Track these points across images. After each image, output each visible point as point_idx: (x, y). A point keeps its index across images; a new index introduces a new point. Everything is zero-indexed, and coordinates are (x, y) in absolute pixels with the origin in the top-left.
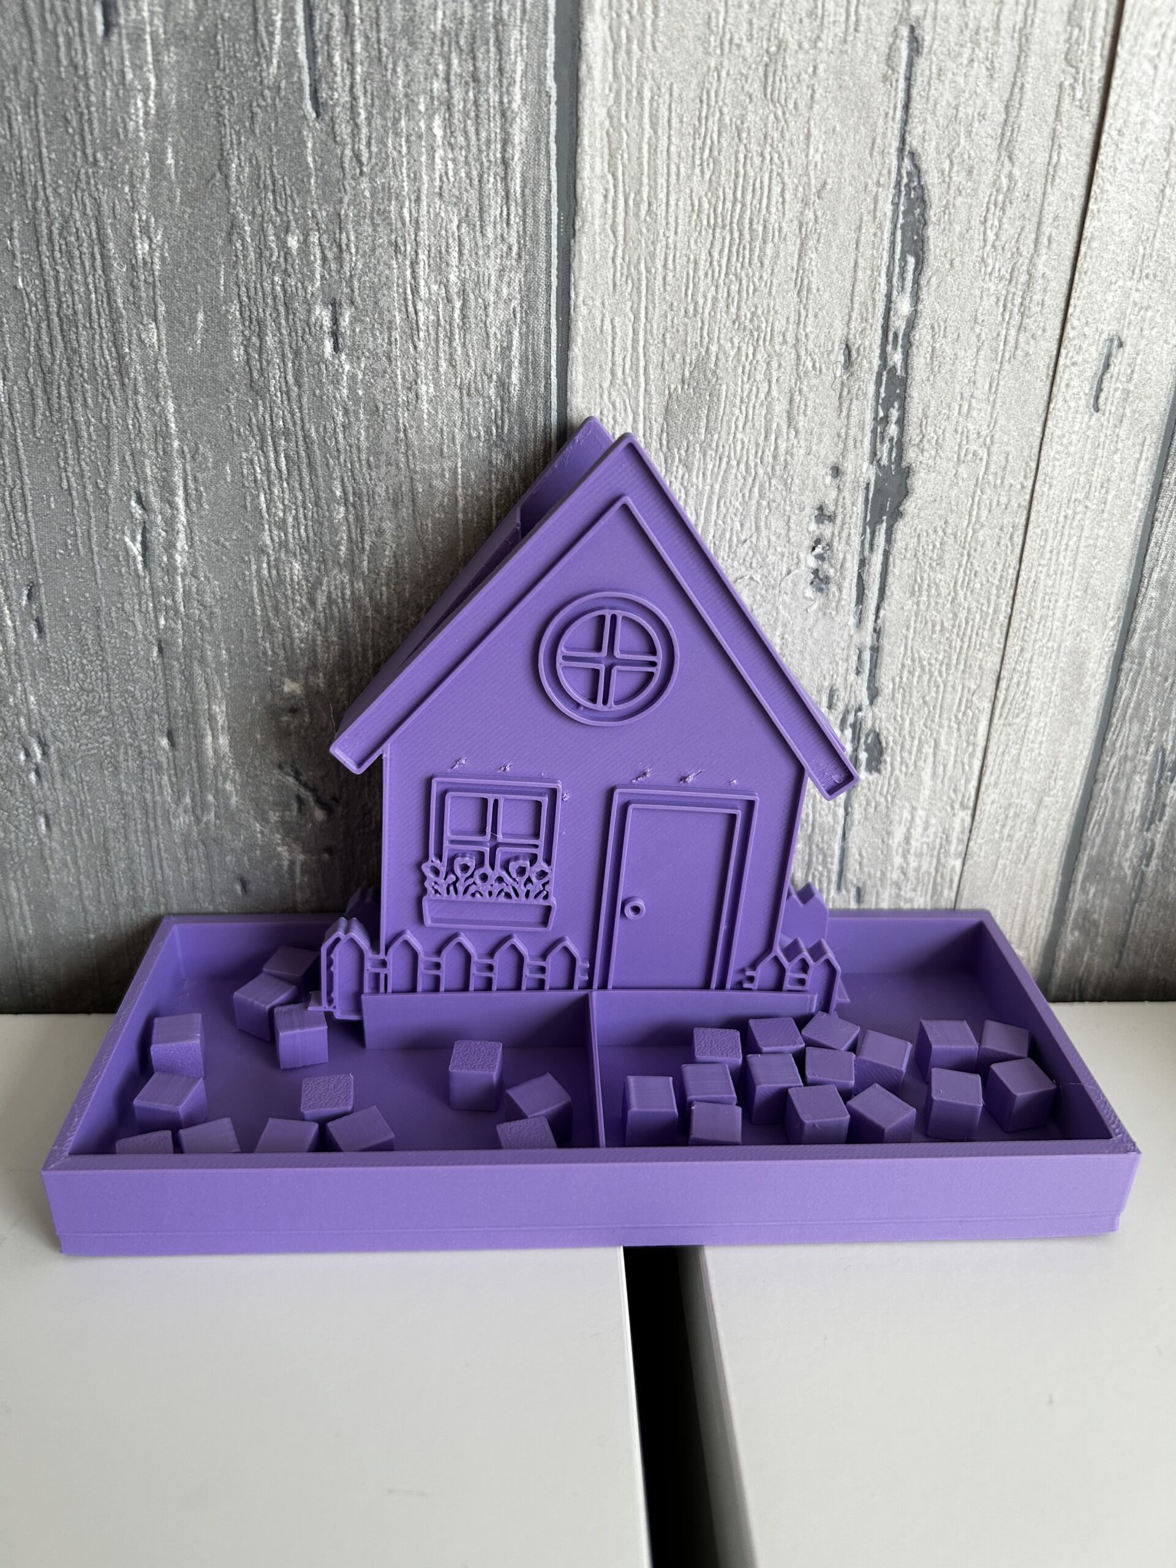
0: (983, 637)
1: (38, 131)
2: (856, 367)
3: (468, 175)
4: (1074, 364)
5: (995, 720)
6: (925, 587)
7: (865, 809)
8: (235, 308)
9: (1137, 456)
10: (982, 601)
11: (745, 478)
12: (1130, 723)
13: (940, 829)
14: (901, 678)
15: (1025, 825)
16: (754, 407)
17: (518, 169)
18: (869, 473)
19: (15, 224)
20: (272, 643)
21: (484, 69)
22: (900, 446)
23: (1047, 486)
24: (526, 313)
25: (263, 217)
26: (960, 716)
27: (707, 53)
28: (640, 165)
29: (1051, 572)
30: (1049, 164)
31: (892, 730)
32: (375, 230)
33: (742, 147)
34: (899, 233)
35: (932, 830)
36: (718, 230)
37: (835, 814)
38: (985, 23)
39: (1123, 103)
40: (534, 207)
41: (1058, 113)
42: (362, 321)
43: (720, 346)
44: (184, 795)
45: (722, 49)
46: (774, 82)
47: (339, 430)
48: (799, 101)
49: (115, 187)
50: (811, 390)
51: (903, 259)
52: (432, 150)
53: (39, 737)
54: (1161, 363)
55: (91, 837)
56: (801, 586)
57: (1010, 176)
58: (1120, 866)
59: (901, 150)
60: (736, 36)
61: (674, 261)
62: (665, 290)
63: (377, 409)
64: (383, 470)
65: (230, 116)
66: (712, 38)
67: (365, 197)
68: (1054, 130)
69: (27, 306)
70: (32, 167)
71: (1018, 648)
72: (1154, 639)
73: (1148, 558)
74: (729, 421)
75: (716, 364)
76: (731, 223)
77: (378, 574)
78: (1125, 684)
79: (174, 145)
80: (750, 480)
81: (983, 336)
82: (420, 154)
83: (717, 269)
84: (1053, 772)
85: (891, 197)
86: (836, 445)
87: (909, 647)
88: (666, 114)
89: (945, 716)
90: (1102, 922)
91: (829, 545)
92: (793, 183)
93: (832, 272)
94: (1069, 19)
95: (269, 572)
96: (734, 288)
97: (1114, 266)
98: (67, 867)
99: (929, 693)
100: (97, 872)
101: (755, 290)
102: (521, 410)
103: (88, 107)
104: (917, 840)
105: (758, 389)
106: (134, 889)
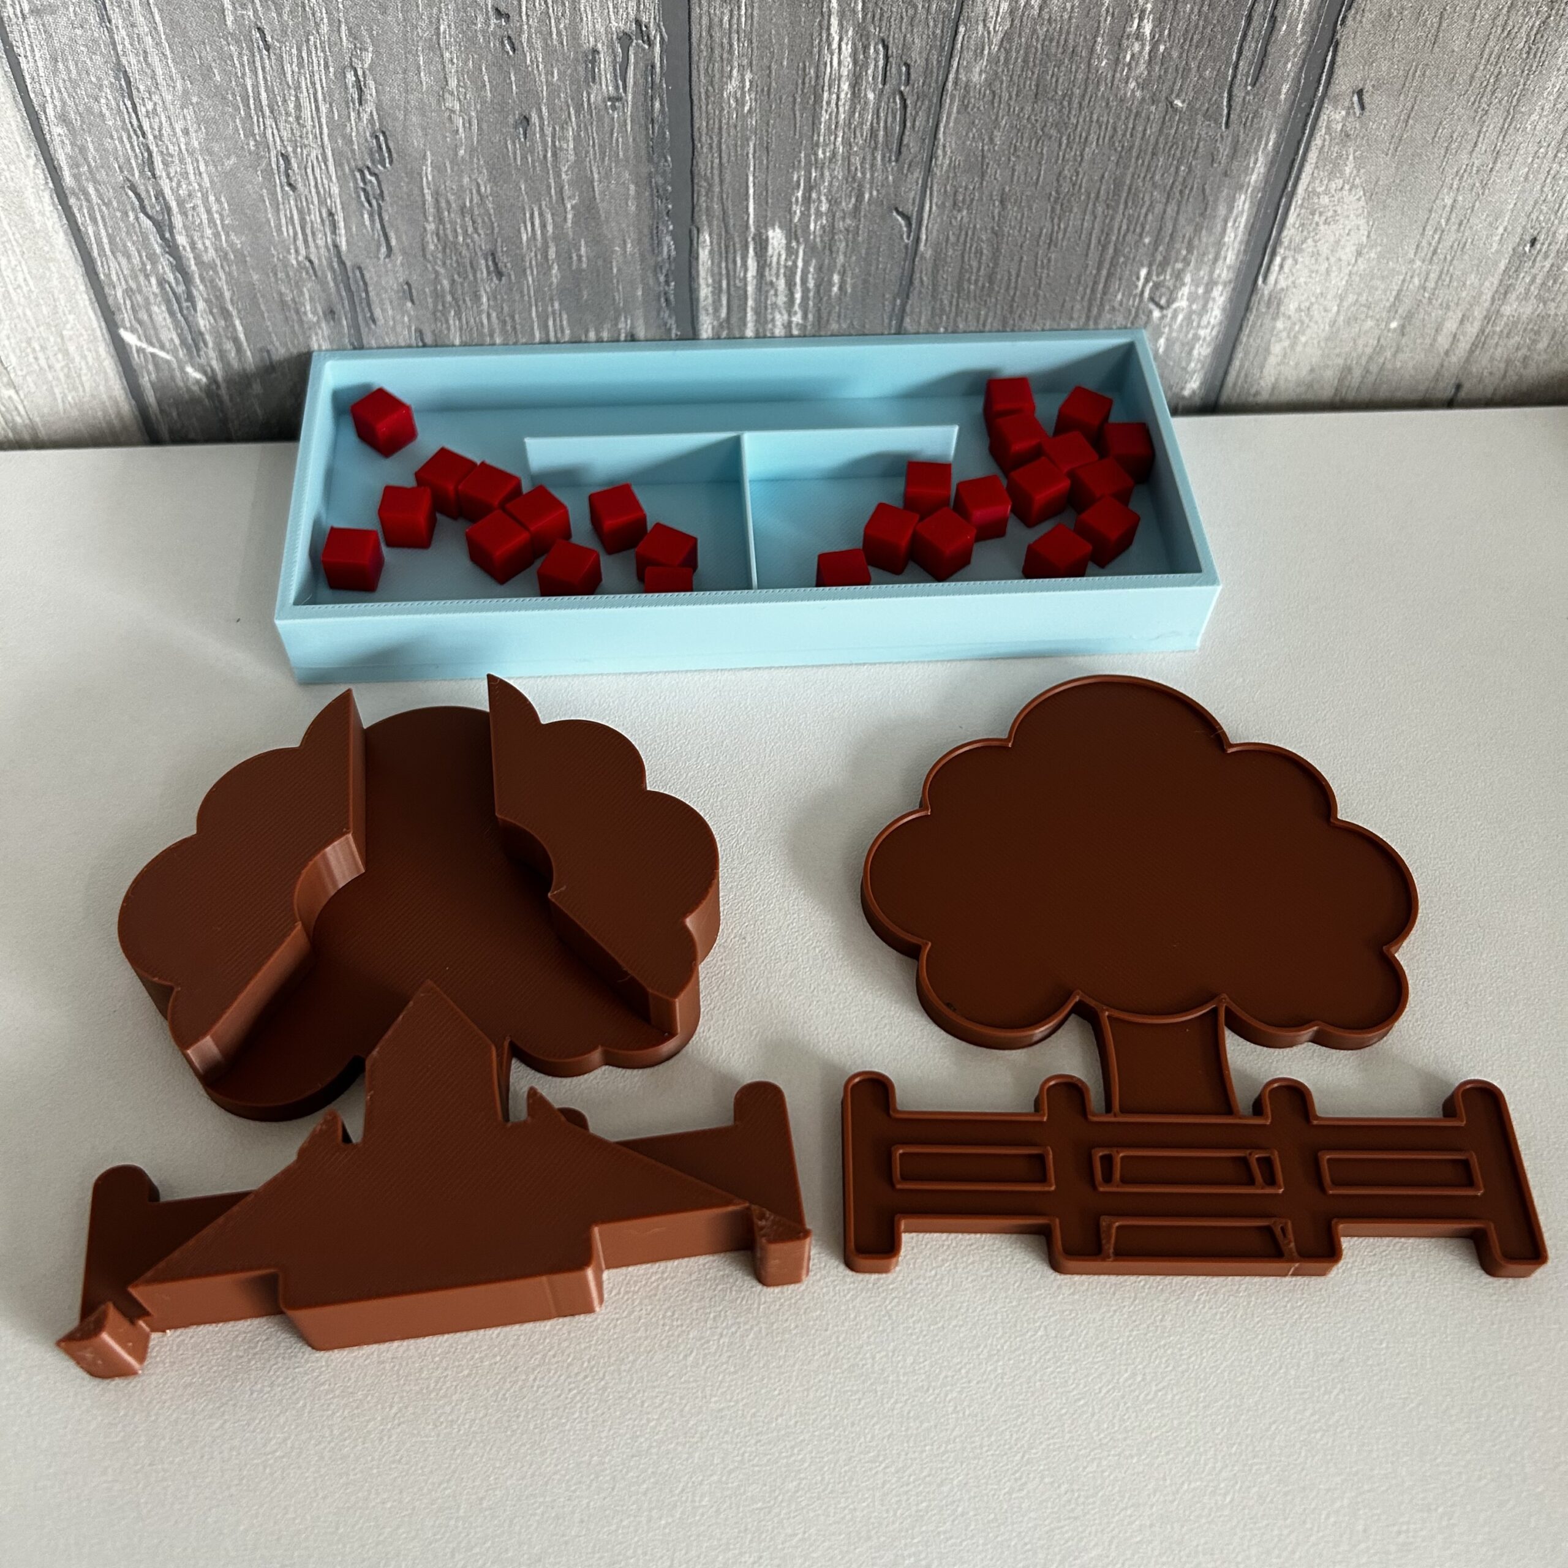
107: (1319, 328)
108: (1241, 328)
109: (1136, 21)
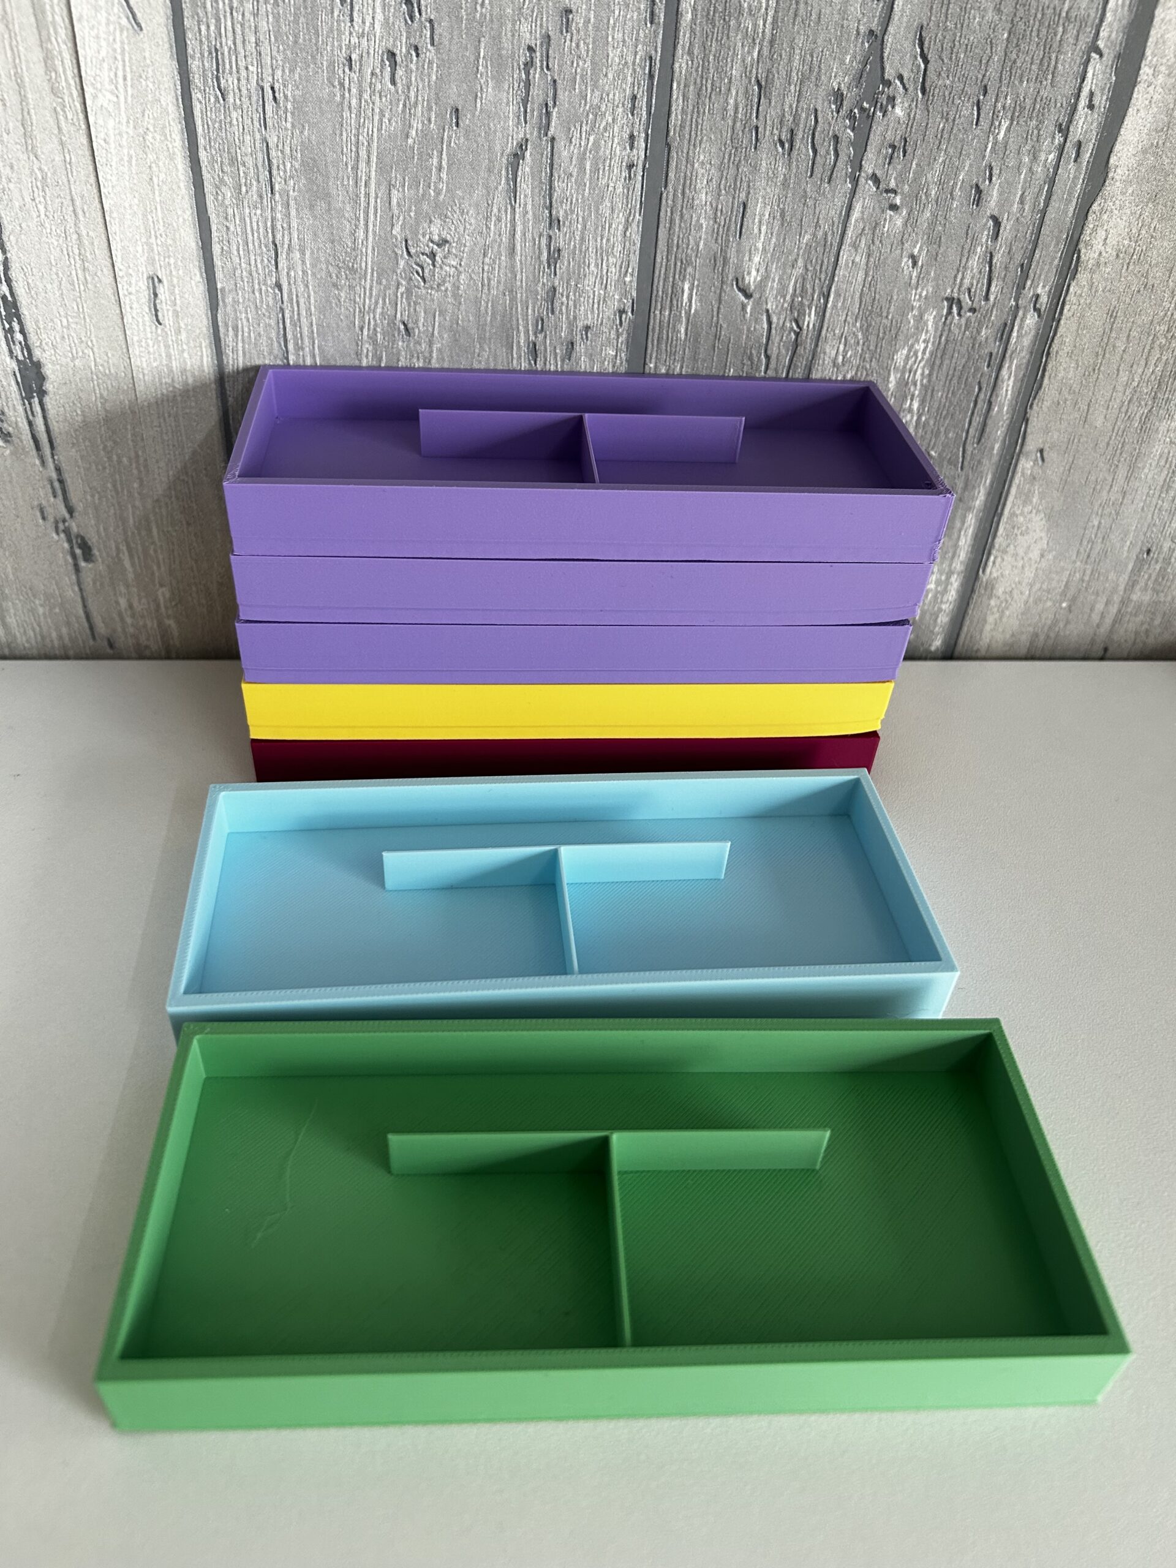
4: (130, 294)
9: (199, 353)
18: (11, 365)
22: (27, 347)
31: (92, 535)
41: (59, 128)
68: (61, 139)
73: (231, 422)
94: (46, 66)
97: (134, 228)
107: (1017, 606)
108: (968, 604)
109: (909, 401)
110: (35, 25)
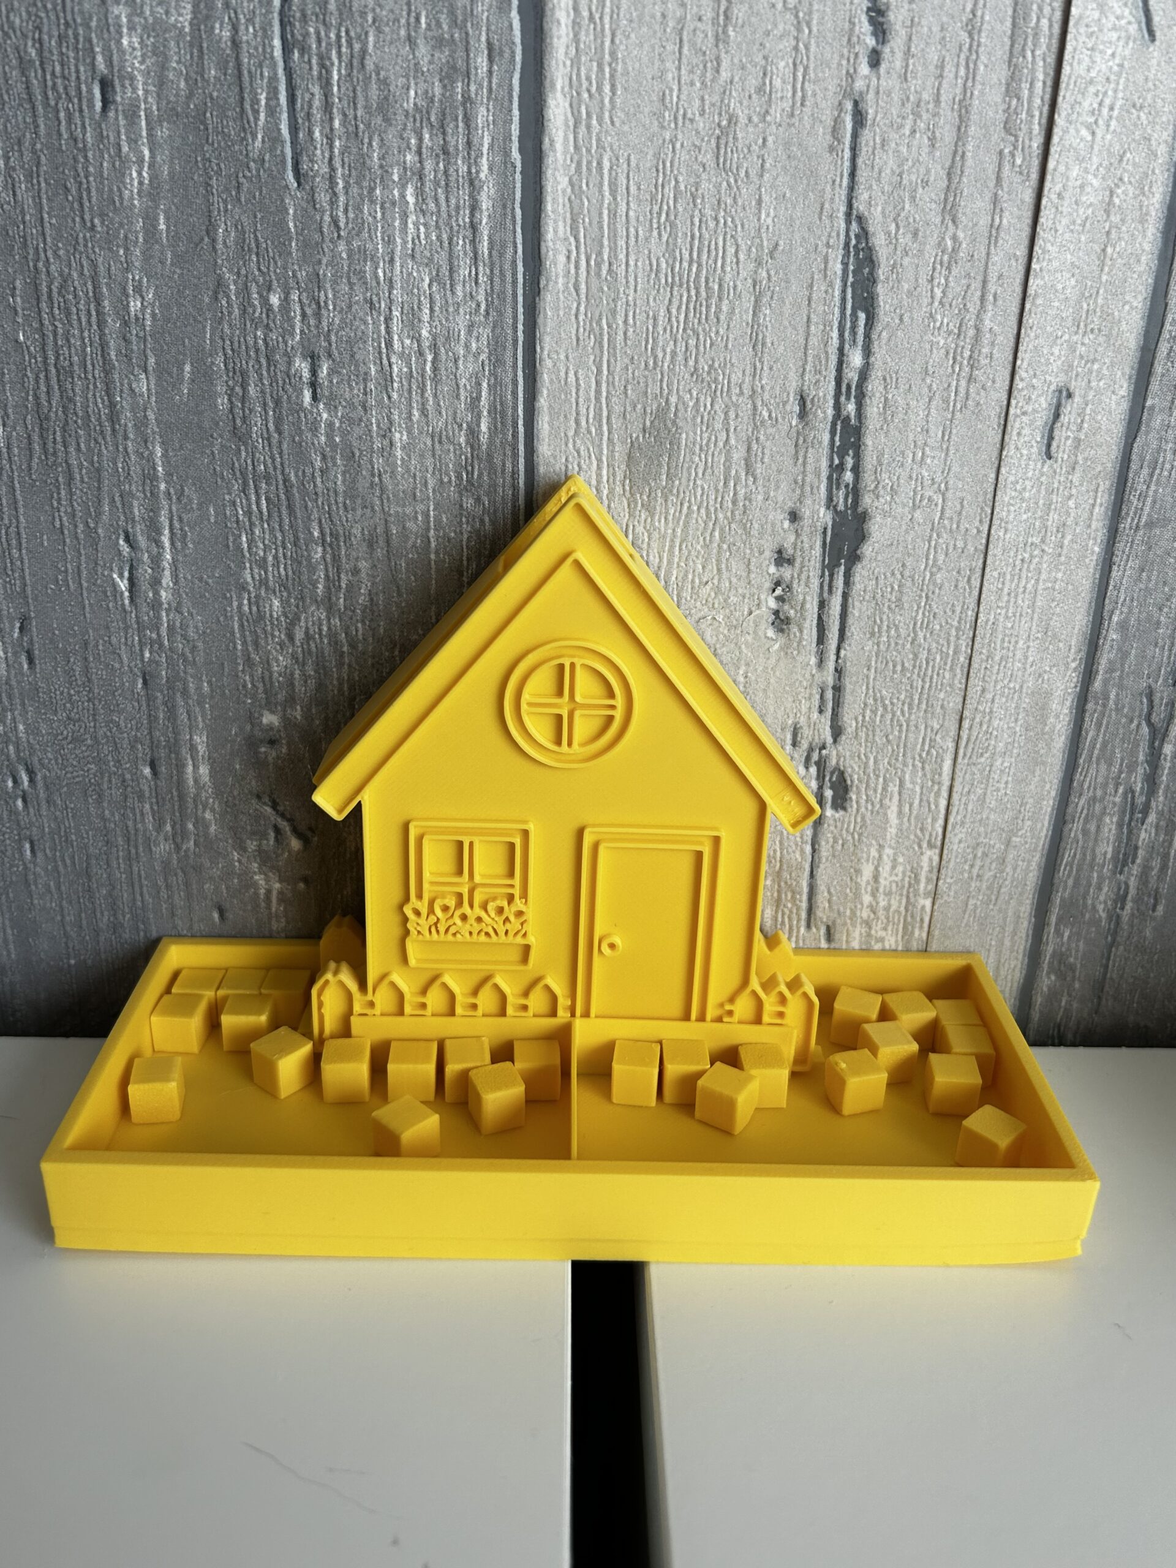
0: (944, 677)
1: (40, 198)
2: (811, 417)
3: (439, 238)
4: (1024, 413)
5: (960, 760)
6: (885, 628)
7: (833, 847)
8: (219, 360)
9: (1091, 501)
10: (941, 641)
11: (705, 523)
12: (1097, 764)
13: (909, 868)
14: (864, 716)
15: (994, 865)
16: (713, 455)
17: (486, 232)
18: (825, 517)
19: (18, 283)
20: (252, 676)
21: (453, 143)
22: (855, 492)
23: (1003, 530)
24: (495, 366)
25: (247, 277)
26: (924, 755)
27: (663, 127)
28: (601, 228)
29: (1010, 615)
30: (992, 226)
31: (857, 769)
32: (351, 288)
33: (697, 212)
34: (849, 291)
35: (900, 869)
36: (676, 289)
37: (802, 852)
38: (925, 96)
39: (1062, 168)
40: (501, 267)
41: (999, 179)
42: (339, 373)
43: (679, 397)
44: (165, 823)
45: (676, 124)
46: (726, 153)
47: (317, 474)
48: (750, 170)
49: (110, 249)
50: (768, 439)
51: (854, 315)
52: (405, 216)
53: (26, 764)
54: (1110, 413)
55: (74, 863)
56: (763, 626)
57: (954, 238)
58: (1094, 907)
59: (848, 215)
60: (689, 111)
61: (634, 317)
62: (626, 344)
63: (354, 455)
64: (359, 512)
65: (218, 186)
66: (667, 114)
67: (342, 258)
68: (996, 194)
69: (27, 358)
70: (34, 231)
71: (979, 688)
72: (1117, 681)
73: (1107, 601)
74: (689, 468)
75: (675, 414)
76: (688, 281)
77: (354, 611)
78: (1089, 724)
79: (165, 212)
80: (711, 525)
81: (934, 386)
82: (394, 219)
83: (675, 324)
84: (1020, 811)
85: (840, 258)
86: (794, 491)
87: (871, 686)
88: (625, 182)
89: (909, 755)
90: (1079, 966)
91: (789, 587)
92: (746, 244)
93: (785, 327)
94: (1007, 90)
95: (250, 609)
96: (692, 342)
97: (1058, 321)
98: (50, 892)
99: (892, 733)
100: (79, 898)
101: (712, 345)
102: (490, 456)
103: (86, 177)
104: (886, 879)
105: (716, 438)
106: (115, 915)
110: (1009, 32)
